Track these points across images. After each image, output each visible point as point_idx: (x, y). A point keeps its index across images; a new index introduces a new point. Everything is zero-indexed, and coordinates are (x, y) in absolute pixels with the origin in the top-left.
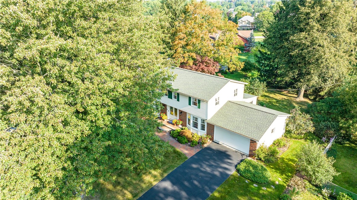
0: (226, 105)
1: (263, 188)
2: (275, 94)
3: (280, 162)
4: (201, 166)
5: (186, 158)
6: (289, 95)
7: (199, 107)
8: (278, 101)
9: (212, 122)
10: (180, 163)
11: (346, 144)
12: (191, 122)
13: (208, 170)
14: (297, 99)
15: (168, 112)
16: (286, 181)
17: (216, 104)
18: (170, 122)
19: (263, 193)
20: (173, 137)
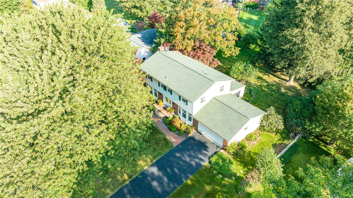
0: (211, 102)
1: (225, 179)
2: (268, 75)
3: (247, 155)
4: (183, 156)
5: (172, 146)
6: (282, 77)
7: (187, 104)
8: (269, 85)
9: (197, 118)
10: (167, 151)
11: (311, 139)
12: (181, 113)
13: (188, 159)
14: (287, 83)
15: (164, 100)
16: (246, 174)
18: (165, 108)
19: (225, 183)
20: (165, 124)
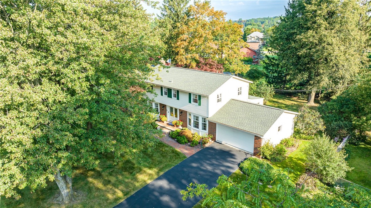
0: (229, 103)
1: (268, 186)
2: (284, 100)
3: (288, 161)
4: (202, 165)
5: (185, 157)
6: (299, 101)
7: (200, 105)
8: (287, 106)
9: (214, 120)
10: (178, 162)
11: (361, 145)
12: (192, 121)
13: (209, 168)
14: (307, 104)
15: (168, 114)
16: (295, 180)
17: (218, 101)
18: (170, 124)
19: (269, 191)
20: (172, 138)
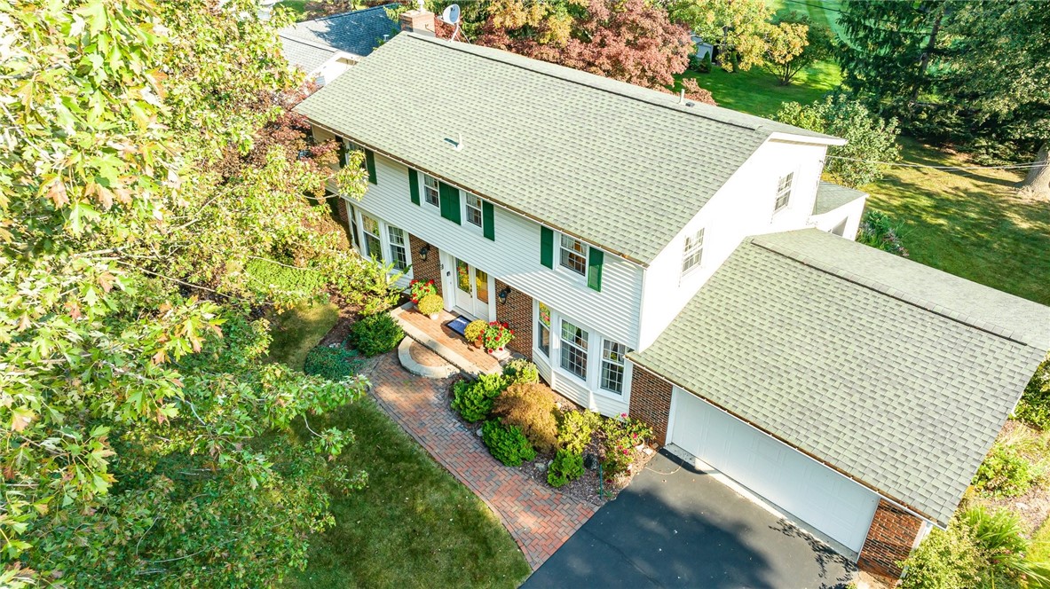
0: (735, 263)
2: (918, 169)
6: (981, 171)
7: (596, 284)
8: (941, 205)
9: (663, 368)
12: (555, 343)
14: (1020, 194)
15: (449, 282)
17: (688, 264)
18: (454, 330)
20: (461, 418)
